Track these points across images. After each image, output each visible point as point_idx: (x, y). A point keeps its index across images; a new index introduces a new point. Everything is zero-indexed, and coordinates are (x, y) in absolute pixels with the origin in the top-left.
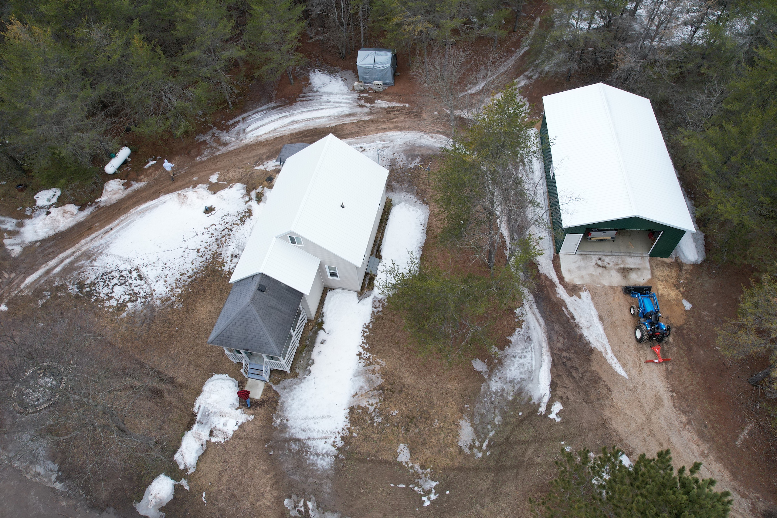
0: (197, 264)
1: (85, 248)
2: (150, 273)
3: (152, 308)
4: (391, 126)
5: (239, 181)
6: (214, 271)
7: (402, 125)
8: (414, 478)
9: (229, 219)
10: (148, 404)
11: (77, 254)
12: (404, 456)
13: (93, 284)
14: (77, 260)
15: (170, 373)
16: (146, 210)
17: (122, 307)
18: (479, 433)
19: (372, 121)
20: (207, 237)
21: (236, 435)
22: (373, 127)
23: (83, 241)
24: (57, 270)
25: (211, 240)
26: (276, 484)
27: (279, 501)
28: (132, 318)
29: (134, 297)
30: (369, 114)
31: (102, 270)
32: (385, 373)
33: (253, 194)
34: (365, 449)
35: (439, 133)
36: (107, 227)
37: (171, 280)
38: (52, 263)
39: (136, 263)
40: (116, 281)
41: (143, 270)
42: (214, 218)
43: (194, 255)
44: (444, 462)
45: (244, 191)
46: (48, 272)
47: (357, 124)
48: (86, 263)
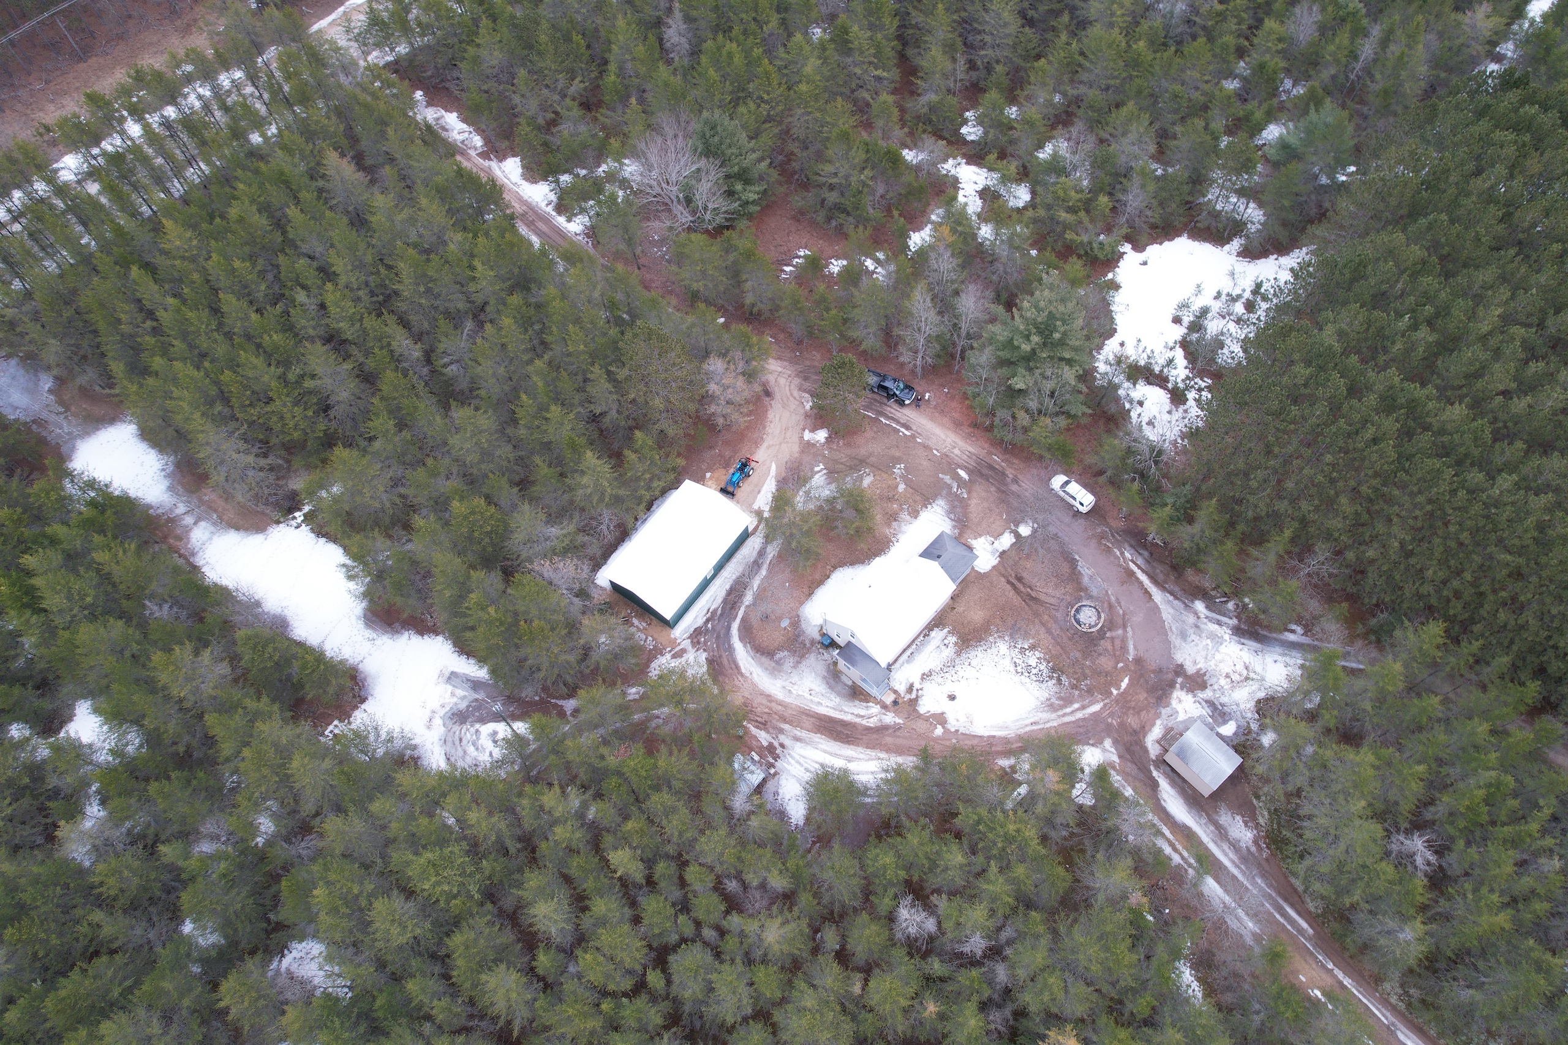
0: (973, 653)
1: (1054, 716)
2: (1007, 663)
3: (1012, 636)
4: (773, 705)
5: (920, 716)
6: (963, 642)
7: (764, 701)
8: (902, 476)
9: (940, 680)
10: (1025, 575)
11: (1060, 713)
12: (902, 487)
13: (1051, 678)
14: (1062, 707)
15: (1008, 587)
16: (1001, 728)
17: (1033, 648)
18: (861, 478)
19: (785, 720)
20: (961, 673)
21: (980, 536)
22: (788, 713)
23: (1055, 724)
24: (1076, 706)
25: (958, 668)
26: (967, 506)
27: (969, 498)
28: (1026, 636)
29: (1023, 651)
30: (781, 731)
31: (1044, 686)
32: (889, 525)
33: (913, 696)
34: (918, 498)
35: (742, 675)
36: (1035, 727)
37: (994, 650)
38: (1079, 715)
39: (1017, 678)
40: (1034, 671)
41: (1012, 669)
42: (950, 688)
43: (974, 662)
44: (885, 476)
45: (920, 702)
46: (1083, 708)
47: (798, 725)
48: (1053, 700)
